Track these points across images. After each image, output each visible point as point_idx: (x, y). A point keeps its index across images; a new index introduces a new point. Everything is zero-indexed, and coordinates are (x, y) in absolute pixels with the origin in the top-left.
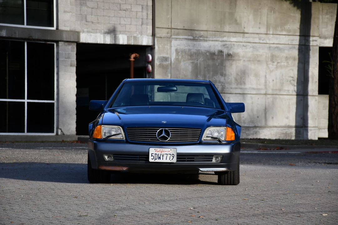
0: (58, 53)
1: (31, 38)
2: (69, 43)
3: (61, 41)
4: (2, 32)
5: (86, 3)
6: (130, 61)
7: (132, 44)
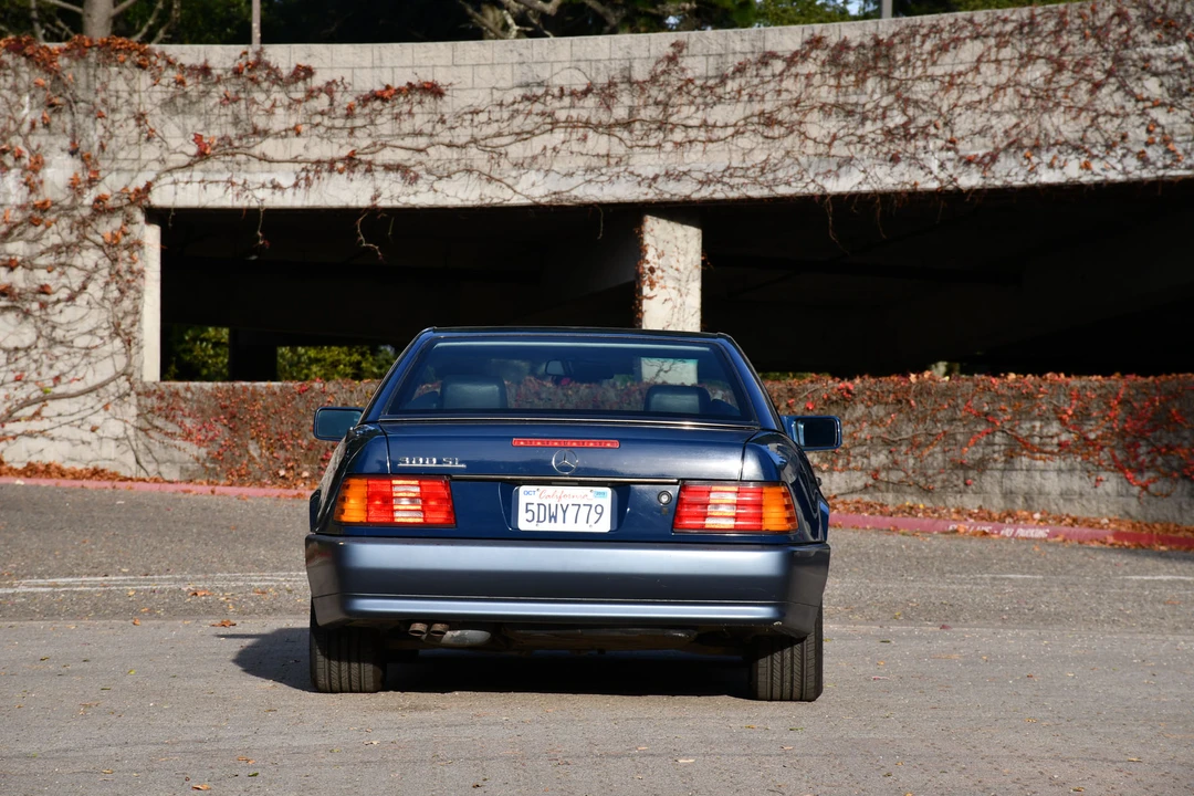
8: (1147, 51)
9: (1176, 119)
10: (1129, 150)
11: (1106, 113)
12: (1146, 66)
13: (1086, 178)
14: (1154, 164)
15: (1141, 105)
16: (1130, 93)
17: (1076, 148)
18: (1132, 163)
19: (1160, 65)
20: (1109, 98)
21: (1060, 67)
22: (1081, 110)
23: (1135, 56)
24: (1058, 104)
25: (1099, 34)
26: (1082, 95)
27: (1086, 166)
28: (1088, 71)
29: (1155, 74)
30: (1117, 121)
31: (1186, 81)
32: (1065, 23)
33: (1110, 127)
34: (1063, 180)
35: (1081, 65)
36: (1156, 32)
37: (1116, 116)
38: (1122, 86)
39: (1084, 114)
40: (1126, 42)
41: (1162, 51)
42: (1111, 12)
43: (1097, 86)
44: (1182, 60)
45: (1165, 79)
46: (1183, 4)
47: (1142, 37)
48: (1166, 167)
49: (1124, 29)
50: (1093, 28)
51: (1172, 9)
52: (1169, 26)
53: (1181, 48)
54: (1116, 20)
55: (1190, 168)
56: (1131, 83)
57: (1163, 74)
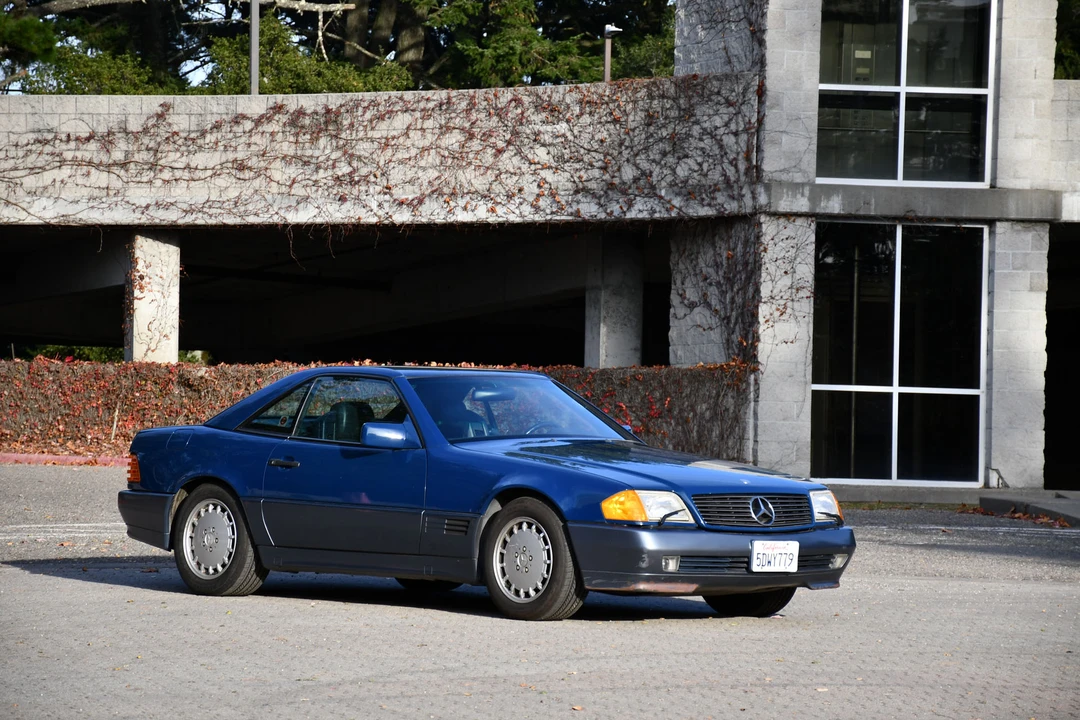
0: (992, 253)
1: (912, 215)
2: (1027, 225)
3: (1000, 220)
4: (831, 203)
8: (537, 128)
9: (560, 178)
10: (524, 199)
11: (507, 172)
12: (536, 138)
13: (492, 219)
14: (544, 210)
15: (533, 167)
16: (525, 158)
17: (484, 197)
18: (527, 210)
19: (547, 138)
20: (509, 161)
21: (471, 136)
22: (488, 168)
23: (528, 131)
24: (470, 163)
25: (500, 113)
26: (488, 157)
27: (493, 210)
28: (493, 140)
29: (544, 145)
30: (515, 178)
31: (567, 151)
32: (475, 104)
33: (511, 182)
34: (474, 220)
35: (487, 135)
36: (544, 115)
37: (515, 174)
38: (519, 152)
39: (490, 172)
40: (521, 120)
41: (549, 128)
42: (509, 98)
43: (500, 152)
44: (564, 135)
45: (551, 149)
46: (564, 95)
47: (533, 118)
48: (552, 213)
49: (519, 111)
50: (496, 108)
51: (556, 98)
52: (553, 111)
53: (562, 127)
54: (513, 104)
55: (571, 214)
56: (526, 150)
57: (550, 145)
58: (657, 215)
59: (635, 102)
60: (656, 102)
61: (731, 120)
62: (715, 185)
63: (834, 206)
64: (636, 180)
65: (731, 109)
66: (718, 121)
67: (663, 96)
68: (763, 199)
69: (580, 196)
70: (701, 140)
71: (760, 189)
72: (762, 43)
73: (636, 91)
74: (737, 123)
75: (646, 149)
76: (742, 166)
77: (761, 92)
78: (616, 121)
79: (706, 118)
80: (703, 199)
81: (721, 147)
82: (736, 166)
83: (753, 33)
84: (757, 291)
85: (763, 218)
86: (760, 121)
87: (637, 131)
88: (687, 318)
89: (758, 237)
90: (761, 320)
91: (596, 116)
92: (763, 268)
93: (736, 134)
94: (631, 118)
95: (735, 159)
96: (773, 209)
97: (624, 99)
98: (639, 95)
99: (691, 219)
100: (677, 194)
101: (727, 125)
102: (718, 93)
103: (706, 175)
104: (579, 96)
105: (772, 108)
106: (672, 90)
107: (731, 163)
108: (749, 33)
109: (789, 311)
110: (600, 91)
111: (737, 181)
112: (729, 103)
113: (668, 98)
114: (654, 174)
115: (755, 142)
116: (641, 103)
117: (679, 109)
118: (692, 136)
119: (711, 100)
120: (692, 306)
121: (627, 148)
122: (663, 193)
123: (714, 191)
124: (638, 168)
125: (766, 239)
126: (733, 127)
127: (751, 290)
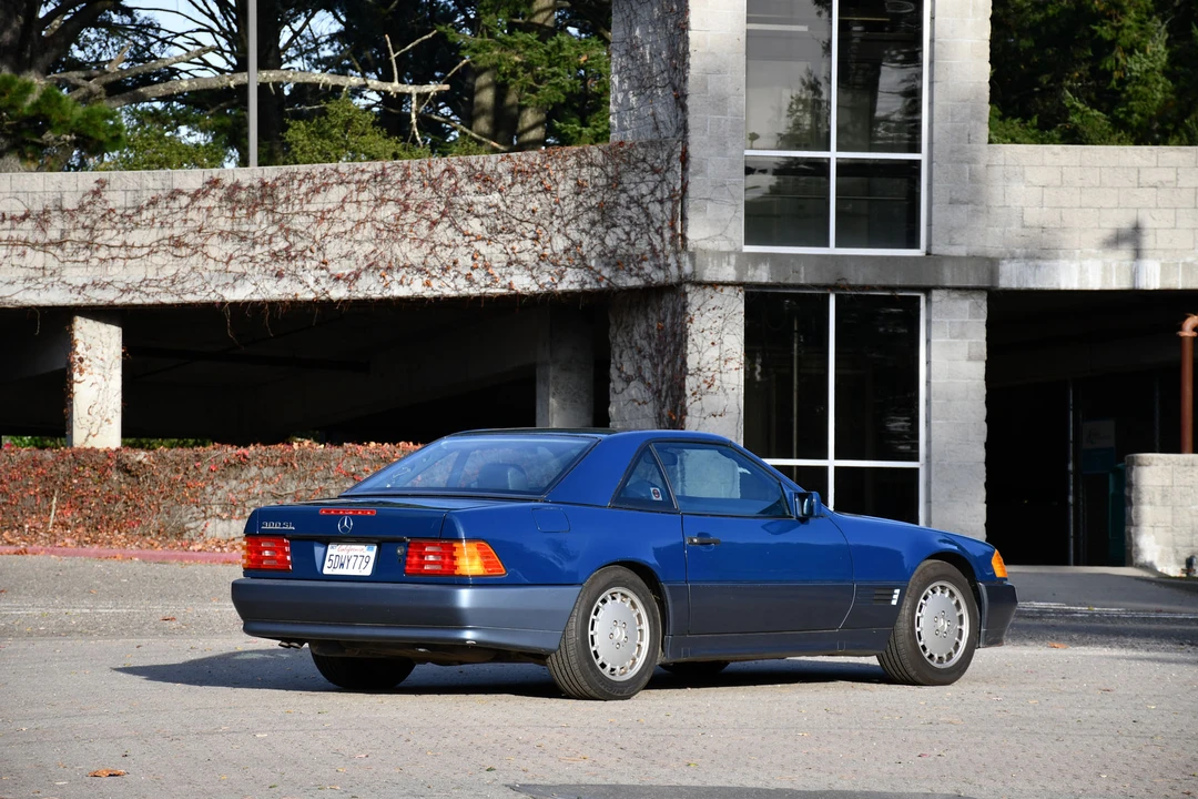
0: (929, 322)
1: (844, 283)
2: (964, 293)
3: (936, 288)
4: (758, 272)
5: (1023, 174)
6: (1181, 339)
7: (1180, 287)
8: (470, 198)
9: (493, 250)
10: (459, 272)
11: (441, 244)
12: (470, 209)
13: (428, 293)
14: (478, 283)
15: (467, 239)
16: (459, 230)
17: (419, 270)
18: (462, 283)
19: (480, 209)
20: (443, 233)
21: (406, 208)
22: (422, 241)
23: (462, 202)
24: (405, 236)
25: (434, 184)
26: (423, 230)
27: (428, 284)
28: (427, 212)
29: (477, 216)
30: (450, 251)
31: (500, 222)
32: (409, 175)
33: (445, 255)
34: (410, 294)
35: (422, 207)
36: (477, 185)
37: (449, 246)
38: (453, 224)
39: (425, 244)
40: (455, 191)
41: (482, 198)
42: (443, 169)
43: (434, 223)
44: (496, 206)
45: (484, 220)
46: (496, 164)
47: (467, 188)
48: (487, 286)
49: (453, 181)
50: (430, 179)
51: (488, 167)
52: (486, 181)
53: (495, 197)
54: (447, 174)
55: (504, 287)
56: (459, 222)
57: (483, 216)
58: (587, 287)
59: (565, 170)
60: (584, 170)
61: (656, 187)
62: (643, 254)
63: (762, 275)
64: (566, 251)
65: (657, 177)
66: (644, 189)
67: (591, 164)
68: (687, 269)
69: (513, 268)
70: (628, 208)
71: (685, 258)
72: (684, 108)
73: (565, 159)
74: (662, 191)
75: (576, 218)
76: (667, 234)
77: (684, 159)
78: (547, 190)
79: (632, 186)
80: (631, 270)
81: (647, 215)
82: (662, 235)
83: (677, 98)
84: (684, 363)
85: (688, 288)
86: (684, 189)
87: (567, 201)
88: (625, 392)
89: (684, 307)
90: (688, 393)
91: (528, 186)
92: (690, 339)
93: (661, 202)
94: (561, 187)
95: (661, 227)
96: (697, 279)
97: (554, 168)
98: (568, 163)
99: (621, 290)
100: (607, 265)
101: (652, 192)
102: (644, 160)
103: (634, 244)
104: (510, 165)
105: (695, 174)
106: (600, 158)
107: (657, 232)
108: (673, 99)
109: (717, 383)
110: (531, 159)
111: (662, 251)
112: (654, 171)
113: (596, 166)
114: (584, 244)
115: (679, 210)
116: (570, 171)
117: (607, 176)
118: (620, 205)
119: (637, 168)
120: (628, 380)
121: (558, 217)
122: (593, 263)
123: (640, 262)
124: (569, 238)
125: (692, 310)
126: (658, 194)
127: (679, 362)
